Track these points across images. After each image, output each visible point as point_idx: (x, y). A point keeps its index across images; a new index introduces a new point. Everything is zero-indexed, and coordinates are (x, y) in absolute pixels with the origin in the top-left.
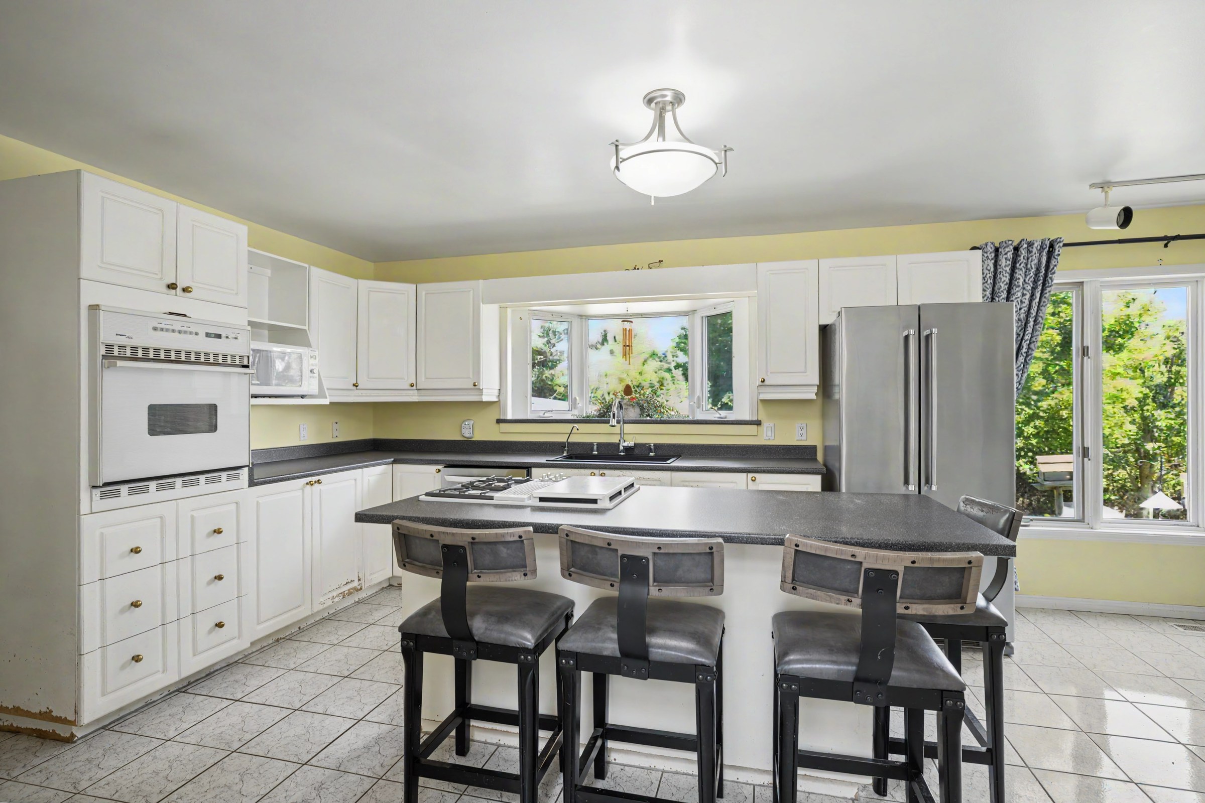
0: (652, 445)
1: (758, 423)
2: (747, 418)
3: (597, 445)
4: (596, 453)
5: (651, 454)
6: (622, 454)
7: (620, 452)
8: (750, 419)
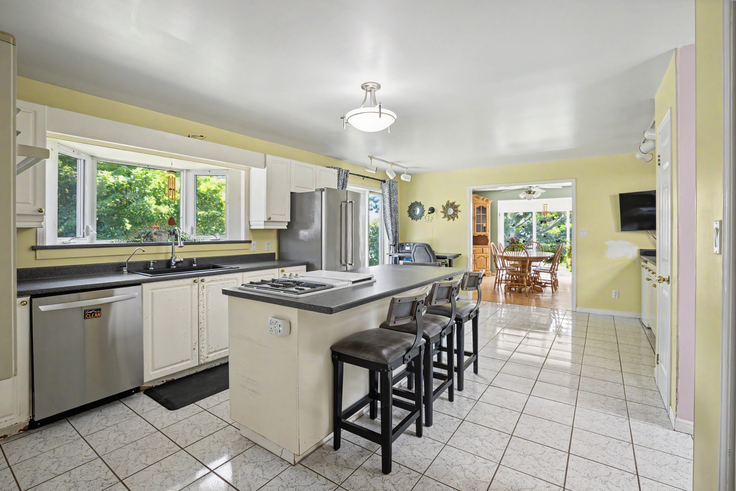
0: (195, 259)
1: (250, 242)
2: (243, 239)
3: (153, 262)
4: (152, 268)
5: (194, 265)
6: (174, 267)
7: (173, 266)
8: (245, 240)
